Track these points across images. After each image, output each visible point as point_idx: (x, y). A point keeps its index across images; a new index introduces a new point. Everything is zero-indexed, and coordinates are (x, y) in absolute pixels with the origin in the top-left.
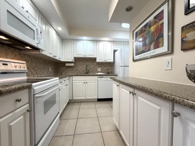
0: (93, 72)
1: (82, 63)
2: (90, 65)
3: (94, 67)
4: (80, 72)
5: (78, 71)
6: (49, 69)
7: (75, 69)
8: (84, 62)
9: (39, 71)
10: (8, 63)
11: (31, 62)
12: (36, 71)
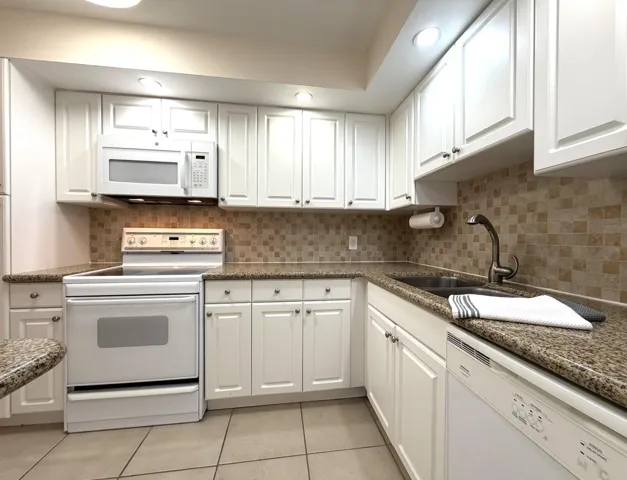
0: (577, 275)
1: (489, 205)
2: (543, 216)
3: (580, 228)
4: (476, 263)
5: (470, 255)
6: (344, 244)
7: (455, 246)
8: (497, 193)
9: (289, 248)
10: (180, 237)
11: (258, 227)
12: (277, 250)
